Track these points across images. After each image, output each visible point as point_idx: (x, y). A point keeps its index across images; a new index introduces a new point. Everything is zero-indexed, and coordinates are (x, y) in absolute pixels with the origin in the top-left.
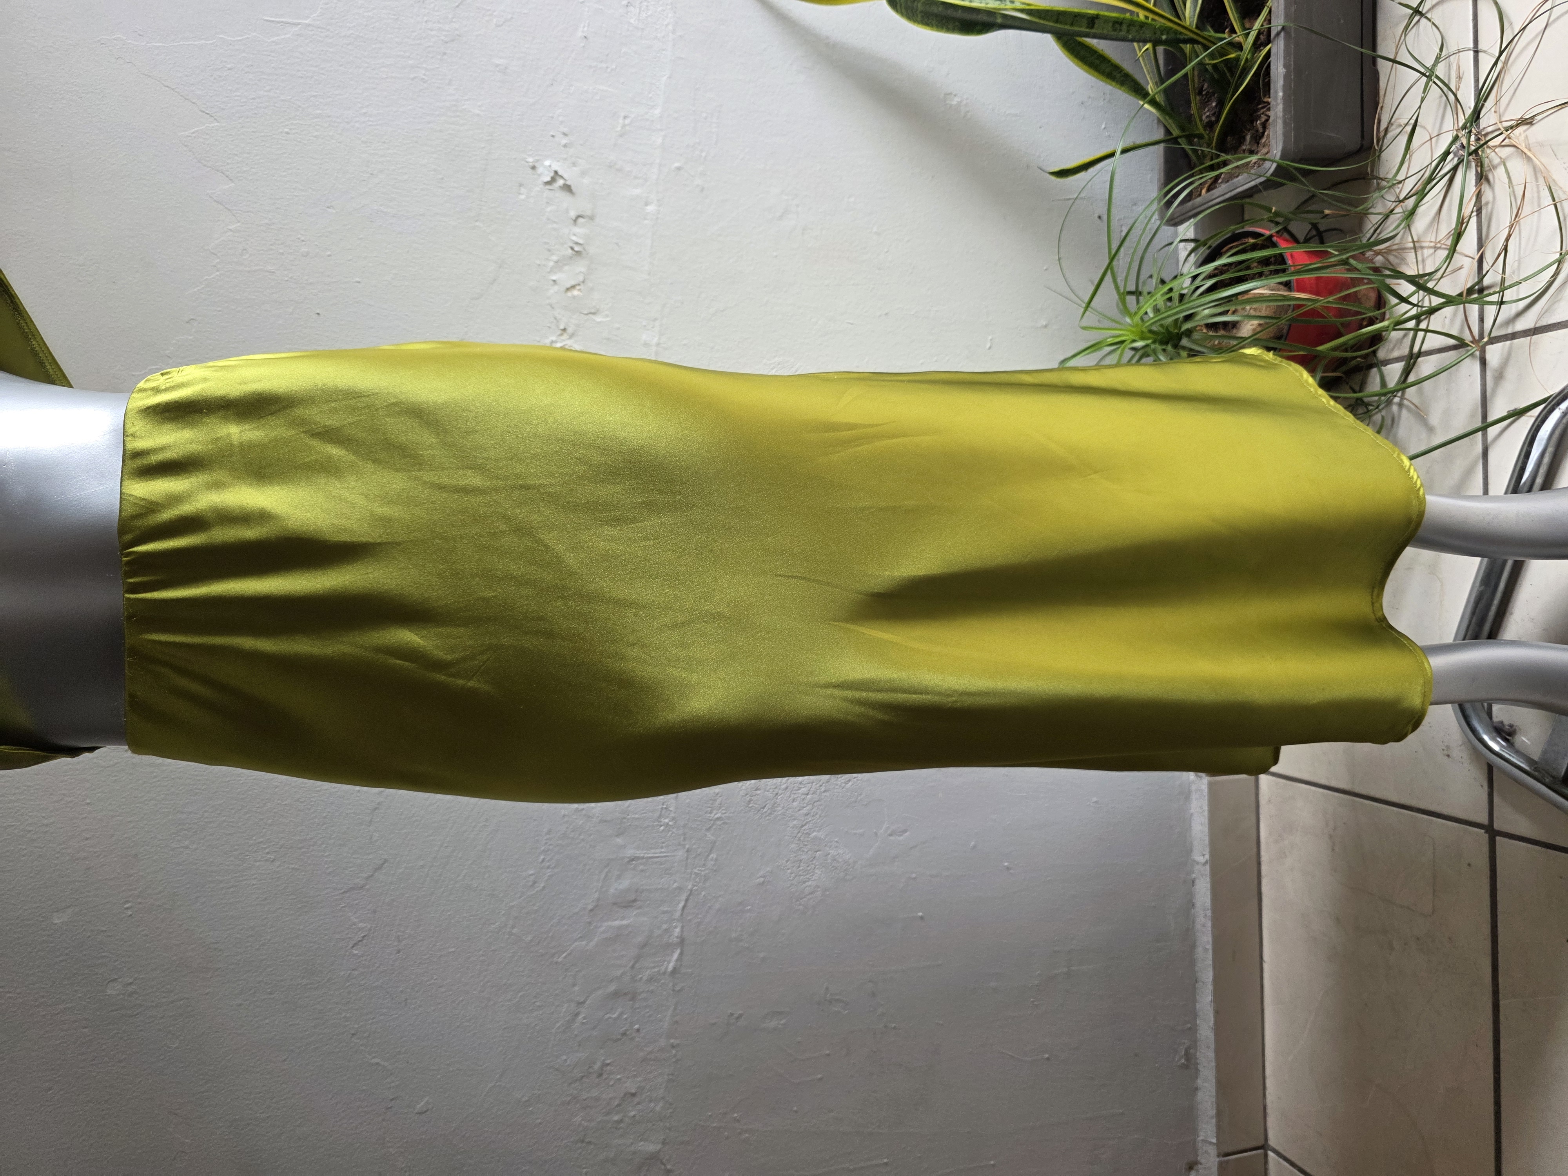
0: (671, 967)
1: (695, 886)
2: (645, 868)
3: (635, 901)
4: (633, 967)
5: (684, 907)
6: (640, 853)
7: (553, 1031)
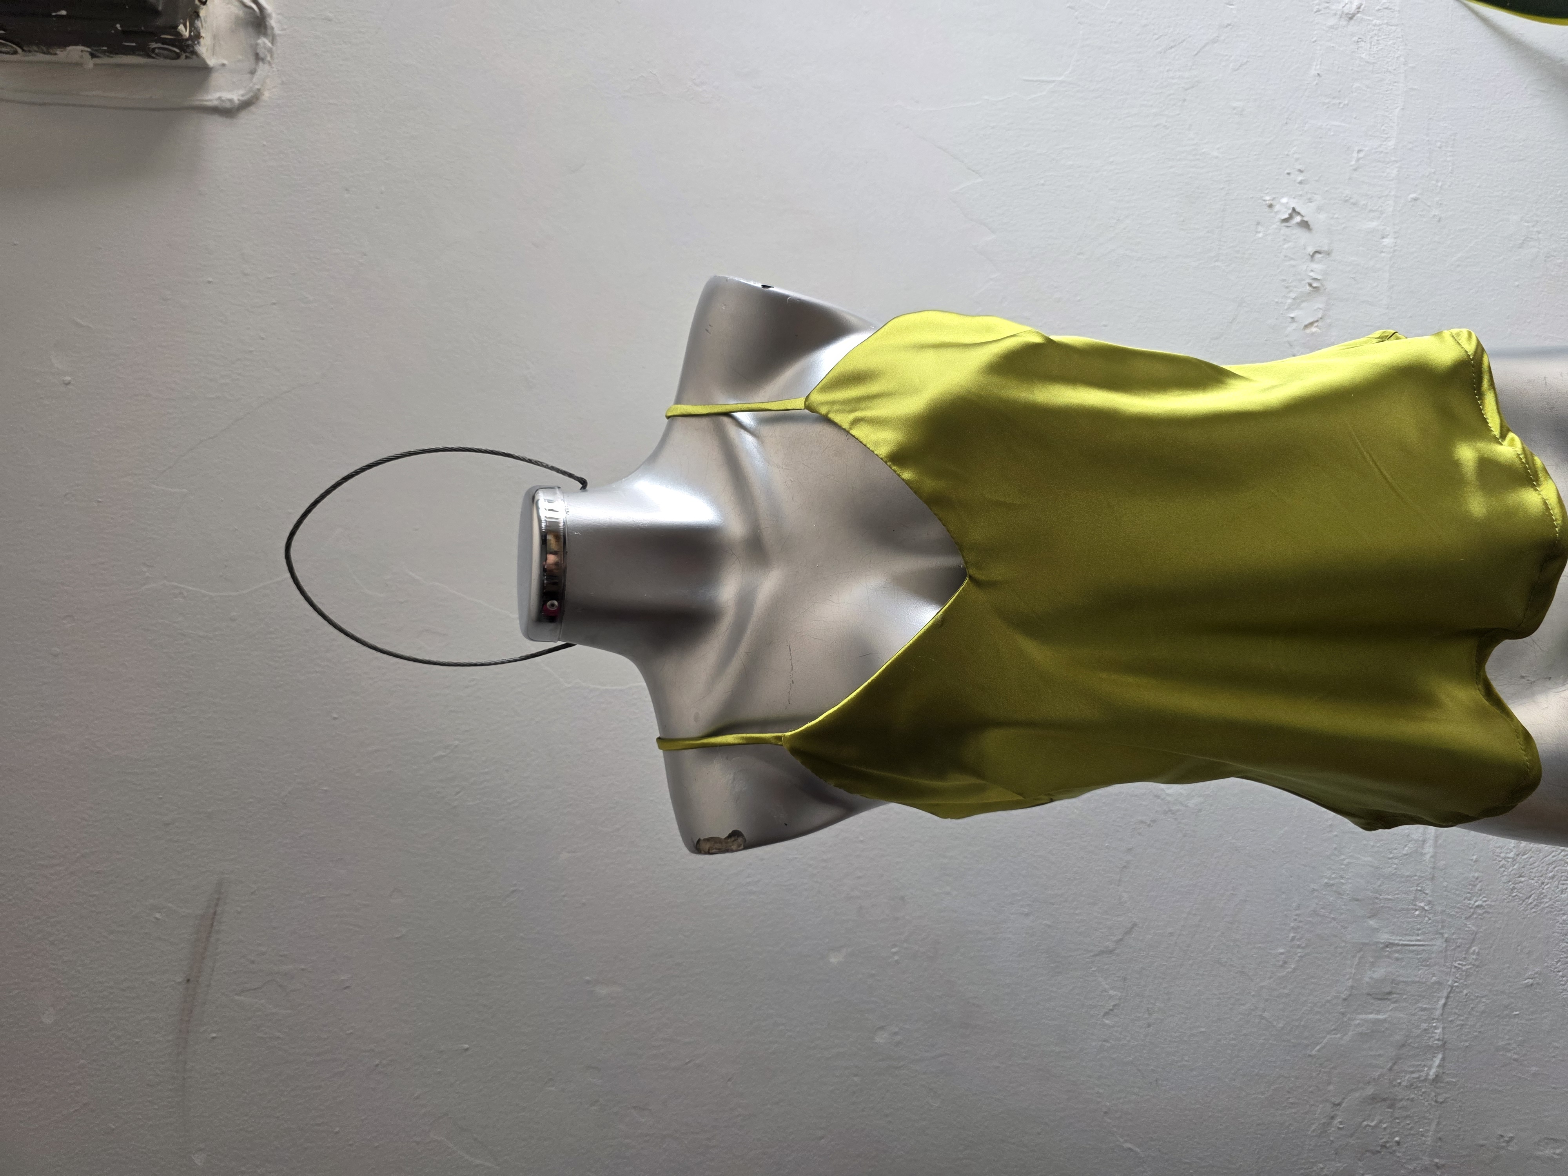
0: (1432, 1073)
1: (1456, 982)
2: (1400, 956)
3: (1390, 993)
4: (1390, 1069)
5: (1445, 1005)
6: (1395, 939)
7: (1309, 1133)
